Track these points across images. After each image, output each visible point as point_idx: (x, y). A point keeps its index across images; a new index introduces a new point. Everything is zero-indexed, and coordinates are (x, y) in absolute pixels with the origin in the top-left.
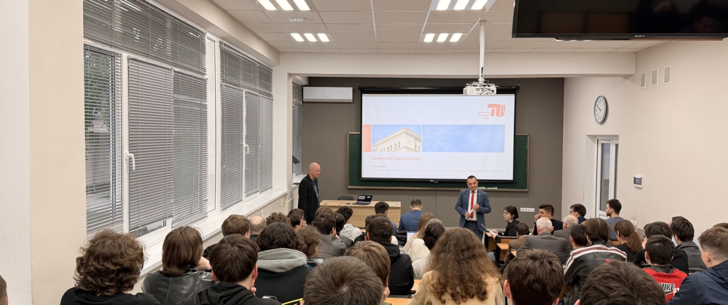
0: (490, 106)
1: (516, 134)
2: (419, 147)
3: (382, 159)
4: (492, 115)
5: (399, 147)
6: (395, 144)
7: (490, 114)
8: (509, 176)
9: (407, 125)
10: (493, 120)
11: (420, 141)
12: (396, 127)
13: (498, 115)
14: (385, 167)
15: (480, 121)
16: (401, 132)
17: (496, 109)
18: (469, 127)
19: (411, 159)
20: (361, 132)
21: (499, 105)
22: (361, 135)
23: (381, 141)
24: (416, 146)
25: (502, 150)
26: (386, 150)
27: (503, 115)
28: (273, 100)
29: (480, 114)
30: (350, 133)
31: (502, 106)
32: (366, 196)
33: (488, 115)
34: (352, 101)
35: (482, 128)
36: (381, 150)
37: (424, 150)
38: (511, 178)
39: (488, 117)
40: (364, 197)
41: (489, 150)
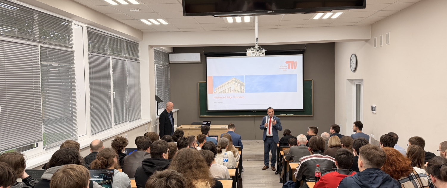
0: (287, 62)
1: (304, 80)
2: (243, 90)
3: (220, 98)
4: (289, 68)
5: (231, 90)
6: (228, 88)
7: (287, 68)
8: (301, 107)
9: (235, 76)
10: (289, 72)
11: (243, 86)
12: (228, 77)
13: (292, 68)
14: (222, 103)
15: (281, 72)
16: (231, 80)
17: (291, 64)
18: (274, 76)
19: (238, 97)
20: (206, 81)
21: (293, 62)
22: (206, 83)
23: (219, 87)
24: (241, 89)
25: (296, 90)
26: (223, 92)
27: (295, 68)
28: (139, 62)
29: (281, 68)
30: (200, 82)
31: (295, 62)
32: (208, 122)
33: (286, 68)
34: (200, 62)
35: (283, 76)
36: (219, 92)
37: (247, 91)
38: (302, 108)
39: (286, 69)
40: (206, 122)
41: (287, 90)
